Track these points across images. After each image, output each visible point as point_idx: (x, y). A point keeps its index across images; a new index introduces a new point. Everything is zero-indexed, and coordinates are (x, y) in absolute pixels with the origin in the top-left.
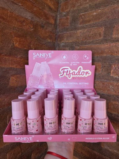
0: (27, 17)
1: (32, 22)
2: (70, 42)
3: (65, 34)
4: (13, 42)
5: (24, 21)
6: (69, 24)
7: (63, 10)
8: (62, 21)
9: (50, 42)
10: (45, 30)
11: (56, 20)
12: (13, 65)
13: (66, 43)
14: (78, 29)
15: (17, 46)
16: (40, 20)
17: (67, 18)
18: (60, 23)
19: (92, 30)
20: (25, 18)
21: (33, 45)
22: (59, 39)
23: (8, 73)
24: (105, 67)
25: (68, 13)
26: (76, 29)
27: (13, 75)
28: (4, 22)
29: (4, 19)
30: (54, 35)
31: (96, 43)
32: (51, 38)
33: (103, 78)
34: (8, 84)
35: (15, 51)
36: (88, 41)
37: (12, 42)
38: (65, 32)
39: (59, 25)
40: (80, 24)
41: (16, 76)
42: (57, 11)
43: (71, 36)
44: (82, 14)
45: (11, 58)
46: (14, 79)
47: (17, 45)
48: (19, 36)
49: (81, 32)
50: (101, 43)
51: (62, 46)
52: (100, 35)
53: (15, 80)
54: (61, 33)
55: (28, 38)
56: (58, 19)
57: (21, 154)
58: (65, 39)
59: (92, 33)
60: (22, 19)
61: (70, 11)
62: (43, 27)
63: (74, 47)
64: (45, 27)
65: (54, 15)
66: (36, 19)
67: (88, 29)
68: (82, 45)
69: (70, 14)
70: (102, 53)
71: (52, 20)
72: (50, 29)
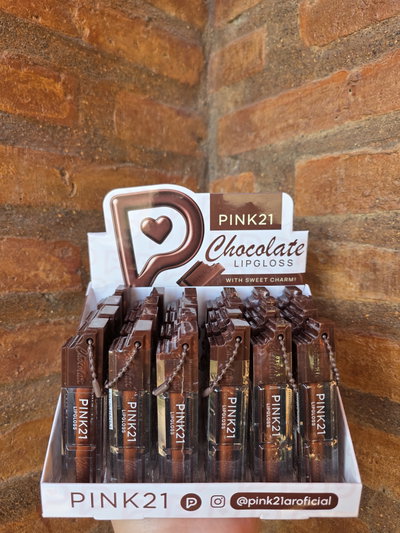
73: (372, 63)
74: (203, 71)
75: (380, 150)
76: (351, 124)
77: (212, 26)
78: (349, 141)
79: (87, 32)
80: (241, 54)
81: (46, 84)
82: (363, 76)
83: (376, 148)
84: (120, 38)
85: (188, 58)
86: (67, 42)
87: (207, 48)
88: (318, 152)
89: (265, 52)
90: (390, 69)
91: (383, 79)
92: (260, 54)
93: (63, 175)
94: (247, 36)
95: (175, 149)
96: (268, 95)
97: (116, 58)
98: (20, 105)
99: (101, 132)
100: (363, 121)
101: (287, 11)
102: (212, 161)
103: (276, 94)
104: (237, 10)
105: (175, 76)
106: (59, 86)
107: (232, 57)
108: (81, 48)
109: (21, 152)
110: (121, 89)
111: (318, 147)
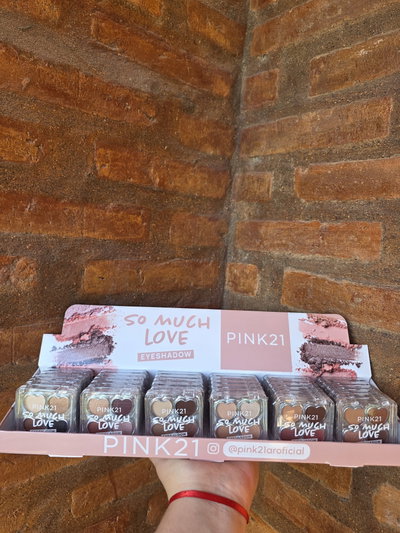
0: (136, 86)
1: (152, 99)
2: (280, 154)
3: (263, 126)
4: (94, 162)
5: (127, 99)
6: (277, 94)
7: (258, 49)
8: (255, 84)
9: (214, 157)
10: (195, 119)
11: (234, 84)
12: (94, 231)
13: (265, 156)
14: (306, 110)
15: (106, 174)
16: (180, 89)
17: (271, 74)
18: (247, 93)
19: (353, 109)
20: (132, 90)
21: (157, 168)
22: (244, 146)
23: (79, 254)
24: (393, 237)
25: (275, 57)
26: (299, 108)
27: (92, 261)
28: (67, 106)
29: (66, 97)
30: (230, 131)
31: (365, 156)
32: (216, 144)
33: (386, 278)
34: (78, 286)
35: (99, 191)
36: (337, 149)
37: (90, 163)
38: (263, 122)
39: (246, 101)
40: (314, 91)
41: (101, 263)
42: (241, 53)
43: (281, 134)
44: (318, 57)
45: (86, 211)
46: (94, 273)
47: (105, 171)
48: (112, 145)
49: (314, 119)
50: (380, 155)
51: (252, 168)
52: (379, 126)
53: (99, 274)
54: (252, 126)
55: (140, 148)
56: (244, 78)
57: (114, 501)
58: (264, 144)
59: (351, 120)
60: (122, 94)
61: (280, 49)
62: (189, 110)
63: (292, 170)
64: (197, 111)
65: (228, 67)
66: (167, 89)
67: (338, 107)
68: (317, 161)
69: (282, 61)
70: (385, 190)
71: (223, 84)
72: (213, 114)
73: (335, 224)
74: (229, 187)
75: (333, 280)
76: (319, 257)
77: (237, 154)
78: (317, 267)
79: (158, 180)
80: (256, 184)
81: (133, 219)
82: (329, 230)
83: (332, 277)
84: (177, 179)
85: (219, 181)
86: (145, 190)
87: (233, 170)
88: (298, 268)
89: (271, 190)
90: (344, 232)
91: (339, 236)
92: (268, 190)
93: (138, 272)
94: (260, 174)
95: (206, 244)
96: (272, 218)
97: (174, 193)
98: (117, 234)
99: (162, 242)
100: (327, 258)
101: (287, 169)
102: (230, 249)
103: (276, 219)
104: (255, 153)
105: (209, 195)
106: (139, 219)
107: (249, 183)
108: (154, 192)
109: (117, 263)
110: (175, 212)
111: (299, 264)
